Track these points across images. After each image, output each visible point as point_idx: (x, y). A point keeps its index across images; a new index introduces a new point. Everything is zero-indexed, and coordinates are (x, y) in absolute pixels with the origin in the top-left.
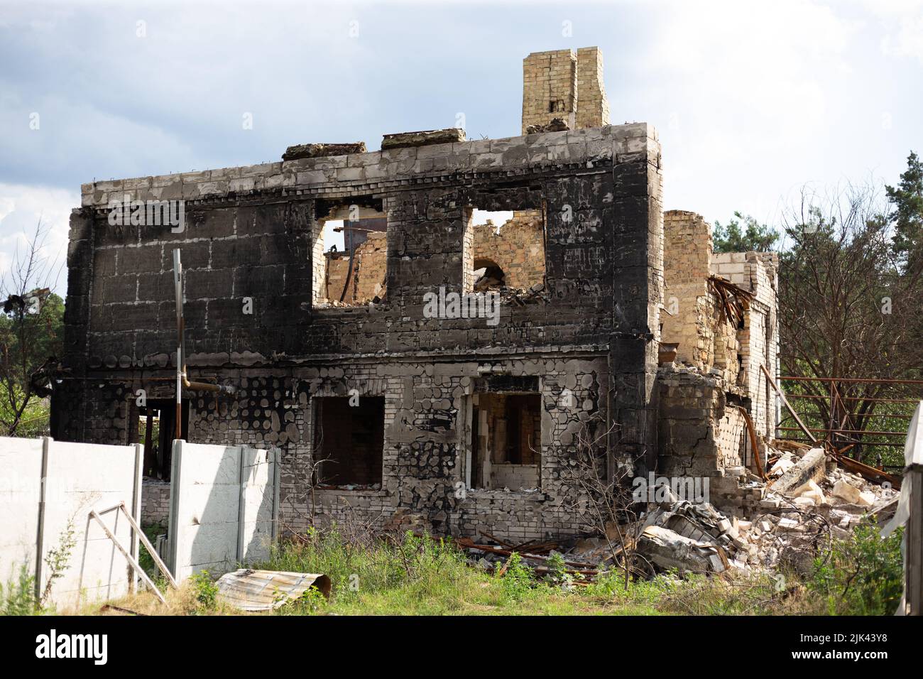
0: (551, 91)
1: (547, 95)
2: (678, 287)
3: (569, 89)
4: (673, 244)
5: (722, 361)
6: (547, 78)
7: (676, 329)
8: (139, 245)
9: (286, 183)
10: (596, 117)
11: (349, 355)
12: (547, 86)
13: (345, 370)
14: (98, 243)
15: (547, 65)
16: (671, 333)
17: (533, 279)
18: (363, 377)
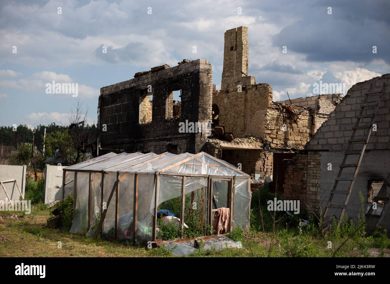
0: (231, 44)
1: (230, 45)
2: (261, 111)
3: (235, 42)
4: (260, 96)
5: (287, 137)
6: (230, 39)
7: (260, 127)
8: (110, 106)
9: (135, 85)
10: (241, 51)
11: (144, 139)
12: (230, 42)
13: (144, 144)
14: (103, 106)
15: (230, 34)
16: (259, 128)
17: (225, 110)
18: (147, 146)
